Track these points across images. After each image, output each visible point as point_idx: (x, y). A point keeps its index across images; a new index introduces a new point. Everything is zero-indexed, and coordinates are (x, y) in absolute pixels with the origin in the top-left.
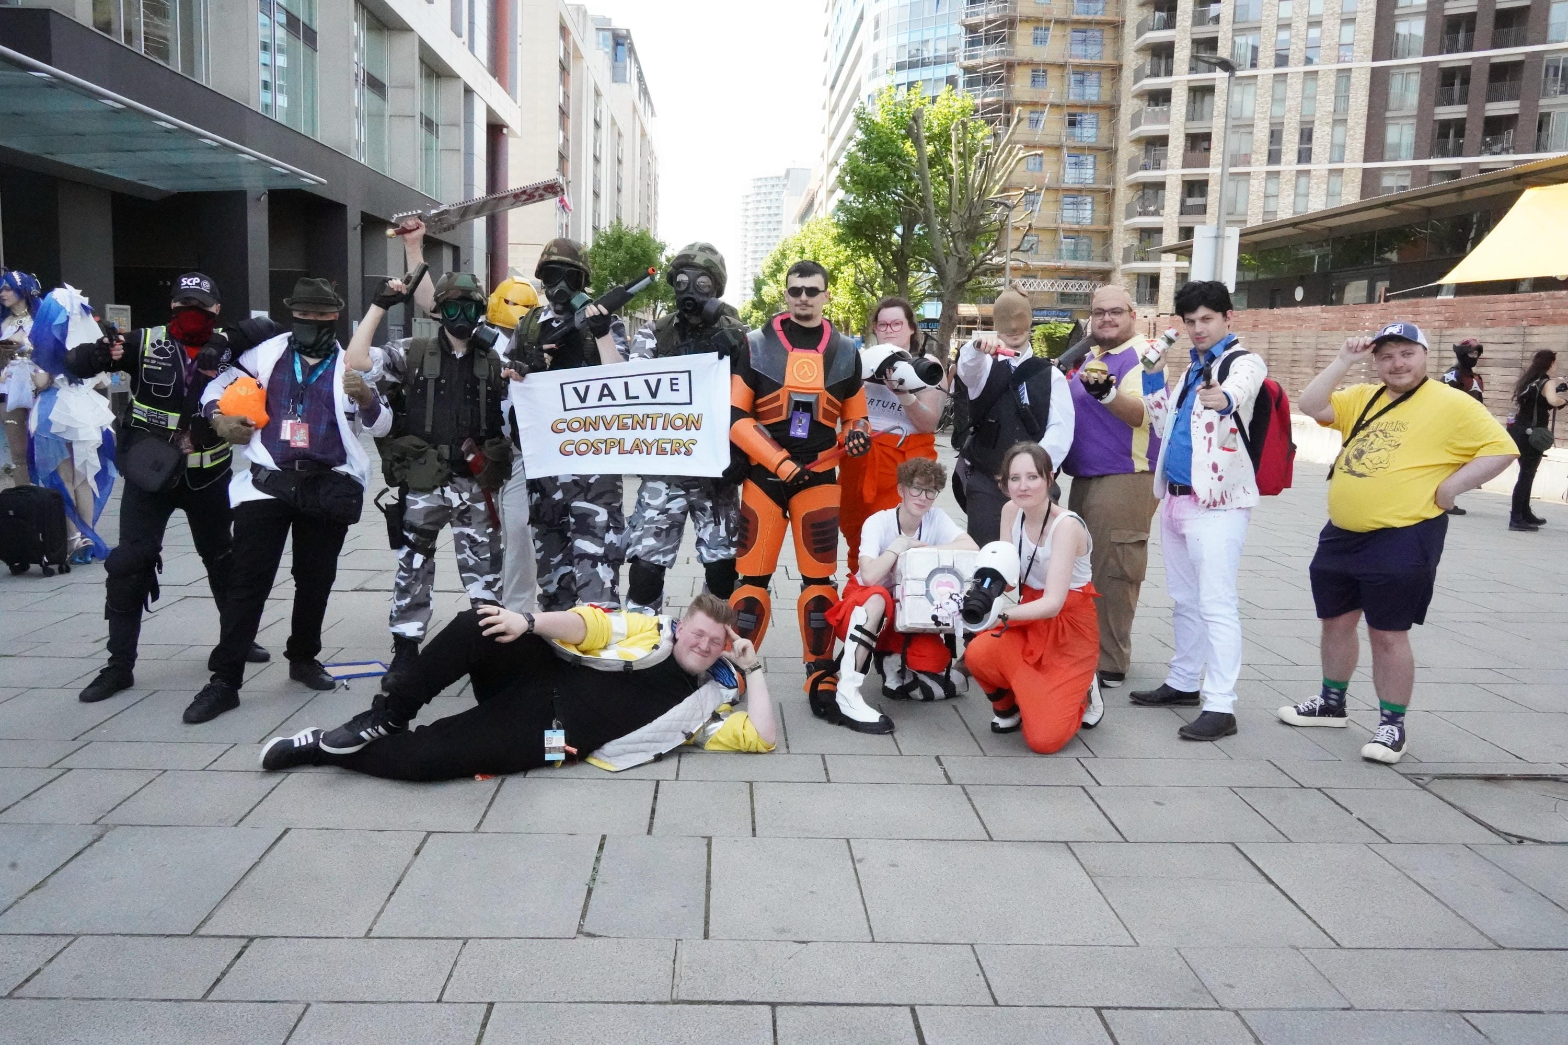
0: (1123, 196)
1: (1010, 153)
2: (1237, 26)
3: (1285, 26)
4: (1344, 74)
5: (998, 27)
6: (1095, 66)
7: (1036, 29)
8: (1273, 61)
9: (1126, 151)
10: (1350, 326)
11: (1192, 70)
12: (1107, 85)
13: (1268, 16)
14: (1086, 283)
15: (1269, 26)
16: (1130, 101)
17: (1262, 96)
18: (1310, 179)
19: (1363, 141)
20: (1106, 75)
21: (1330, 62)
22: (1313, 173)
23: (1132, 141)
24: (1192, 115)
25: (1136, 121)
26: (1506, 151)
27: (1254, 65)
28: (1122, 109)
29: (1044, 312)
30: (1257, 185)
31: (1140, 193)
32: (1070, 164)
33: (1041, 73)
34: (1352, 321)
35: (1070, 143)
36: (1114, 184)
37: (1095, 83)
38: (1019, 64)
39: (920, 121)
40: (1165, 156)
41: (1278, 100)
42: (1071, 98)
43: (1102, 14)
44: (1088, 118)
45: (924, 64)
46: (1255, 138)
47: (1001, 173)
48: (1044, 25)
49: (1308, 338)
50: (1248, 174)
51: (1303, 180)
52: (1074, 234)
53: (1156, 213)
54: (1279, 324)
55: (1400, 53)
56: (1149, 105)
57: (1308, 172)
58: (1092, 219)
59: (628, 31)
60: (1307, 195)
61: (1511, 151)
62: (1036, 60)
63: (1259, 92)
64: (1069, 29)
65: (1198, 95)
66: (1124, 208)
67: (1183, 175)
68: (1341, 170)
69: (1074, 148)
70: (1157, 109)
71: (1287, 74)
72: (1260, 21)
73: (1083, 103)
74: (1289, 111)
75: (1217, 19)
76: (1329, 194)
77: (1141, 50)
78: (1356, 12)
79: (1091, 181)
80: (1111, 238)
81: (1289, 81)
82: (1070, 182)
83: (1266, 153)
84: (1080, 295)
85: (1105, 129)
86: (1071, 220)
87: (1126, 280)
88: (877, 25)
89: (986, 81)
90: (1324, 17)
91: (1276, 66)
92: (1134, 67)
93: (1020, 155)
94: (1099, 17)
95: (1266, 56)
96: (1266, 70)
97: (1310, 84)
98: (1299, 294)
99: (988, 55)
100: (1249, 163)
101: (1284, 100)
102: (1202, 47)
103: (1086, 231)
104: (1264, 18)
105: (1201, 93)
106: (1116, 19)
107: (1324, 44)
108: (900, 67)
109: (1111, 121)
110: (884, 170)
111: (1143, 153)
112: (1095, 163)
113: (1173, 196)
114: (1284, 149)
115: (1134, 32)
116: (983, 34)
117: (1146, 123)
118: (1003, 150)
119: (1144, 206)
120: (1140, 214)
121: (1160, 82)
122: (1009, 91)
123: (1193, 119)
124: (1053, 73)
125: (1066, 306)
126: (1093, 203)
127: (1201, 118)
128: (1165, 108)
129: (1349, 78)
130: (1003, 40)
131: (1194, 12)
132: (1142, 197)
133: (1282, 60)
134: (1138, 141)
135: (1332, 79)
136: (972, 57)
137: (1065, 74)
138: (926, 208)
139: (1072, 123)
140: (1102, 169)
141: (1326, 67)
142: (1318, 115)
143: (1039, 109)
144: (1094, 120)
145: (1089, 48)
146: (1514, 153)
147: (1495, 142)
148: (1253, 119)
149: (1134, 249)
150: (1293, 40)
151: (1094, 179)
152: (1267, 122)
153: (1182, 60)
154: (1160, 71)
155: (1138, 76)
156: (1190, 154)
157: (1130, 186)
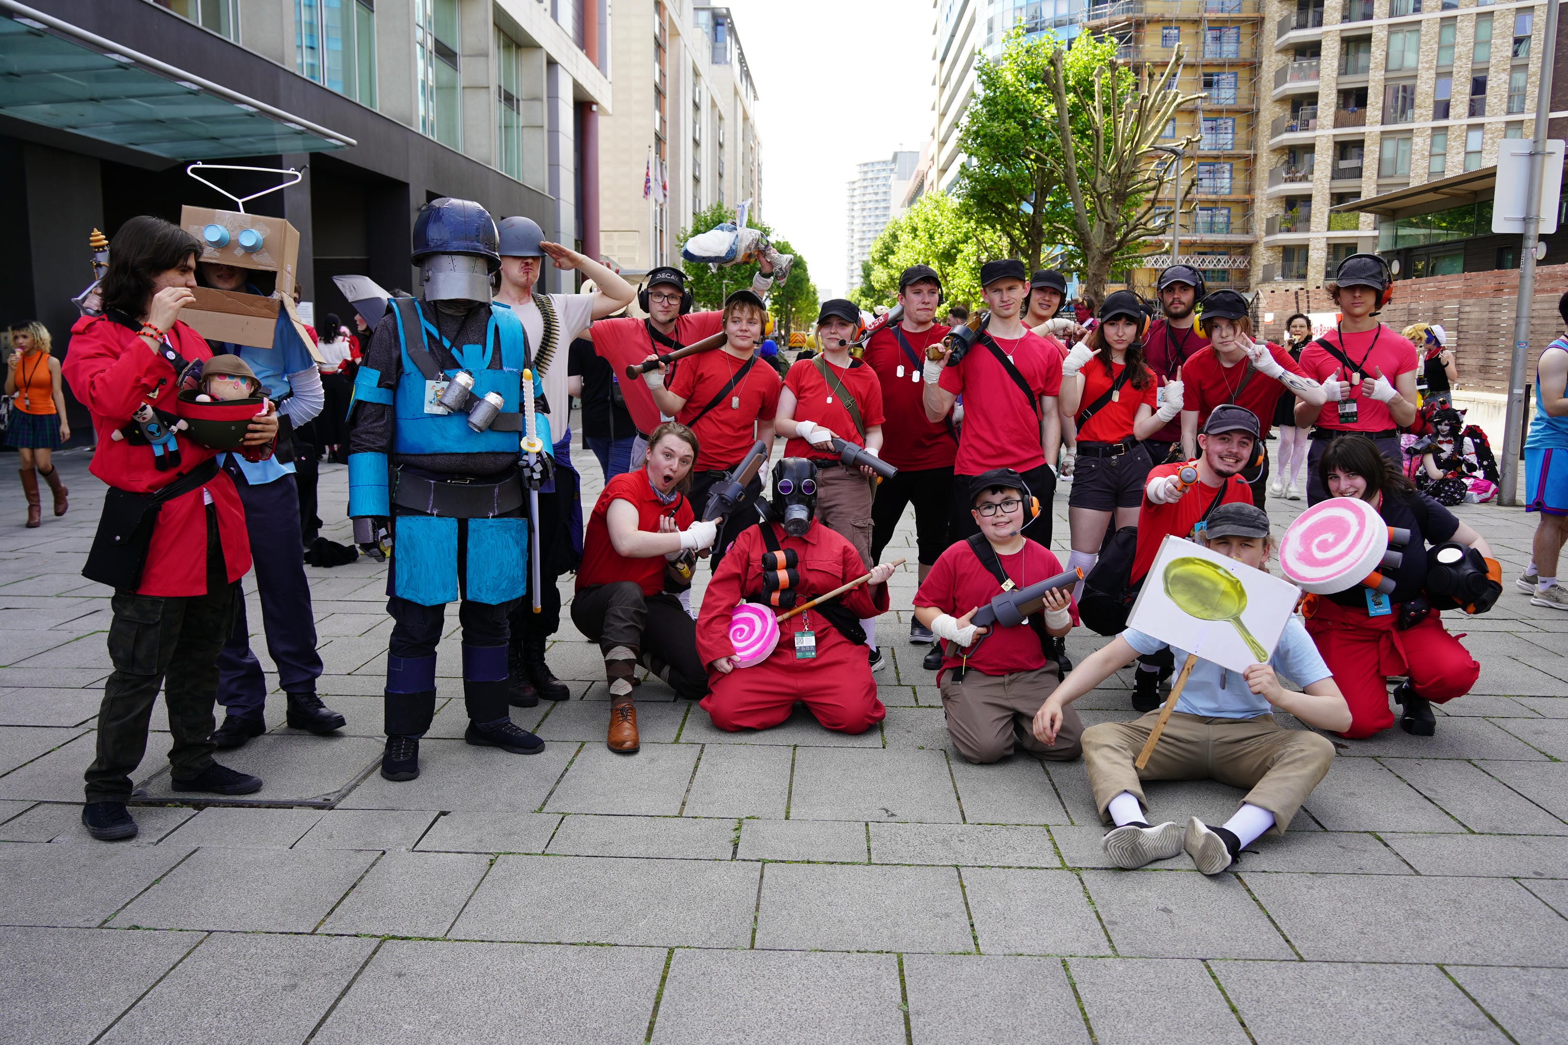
0: (1266, 162)
4: (1525, 13)
6: (1233, 20)
9: (1269, 112)
11: (1346, 18)
12: (1246, 41)
14: (1226, 257)
16: (1273, 57)
17: (1427, 43)
18: (1483, 133)
20: (1246, 29)
21: (1507, 1)
22: (1487, 126)
23: (1276, 101)
24: (1344, 70)
25: (1280, 78)
28: (1264, 66)
30: (1420, 143)
31: (1285, 158)
32: (1206, 129)
33: (1174, 32)
35: (1206, 105)
36: (1255, 147)
37: (1234, 39)
38: (1148, 22)
39: (1059, 67)
40: (1314, 116)
41: (1444, 47)
42: (1207, 56)
44: (1227, 78)
46: (1417, 91)
50: (1411, 131)
51: (1475, 135)
52: (1211, 205)
53: (1304, 179)
56: (1295, 61)
57: (1481, 126)
58: (1230, 188)
59: (727, 10)
62: (1167, 16)
63: (1424, 39)
65: (1352, 45)
66: (1267, 175)
67: (1334, 136)
69: (1210, 111)
70: (1304, 63)
71: (1456, 17)
73: (1220, 61)
74: (1459, 58)
79: (1230, 147)
80: (1252, 208)
81: (1459, 25)
82: (1206, 148)
83: (1433, 106)
84: (1219, 271)
85: (1245, 89)
86: (1207, 190)
87: (1270, 253)
91: (1445, 7)
92: (1278, 19)
96: (1432, 14)
97: (1484, 27)
99: (1115, 13)
100: (1411, 119)
101: (1452, 46)
103: (1224, 201)
105: (1356, 43)
109: (1251, 80)
111: (1288, 114)
112: (1234, 127)
113: (1323, 159)
114: (1453, 102)
117: (1292, 80)
119: (1288, 173)
120: (1286, 181)
121: (1308, 34)
122: (1138, 51)
123: (1346, 74)
124: (1188, 30)
126: (1231, 171)
127: (1356, 72)
128: (1314, 62)
129: (1530, 17)
132: (1288, 162)
134: (1282, 100)
135: (1510, 19)
136: (1097, 16)
137: (1200, 30)
139: (1208, 84)
140: (1242, 134)
141: (1502, 6)
142: (1493, 61)
144: (1233, 80)
145: (1227, 1)
148: (1417, 69)
149: (1279, 220)
151: (1232, 144)
152: (1433, 72)
153: (1334, 8)
154: (1307, 21)
155: (1282, 28)
156: (1343, 112)
157: (1274, 151)
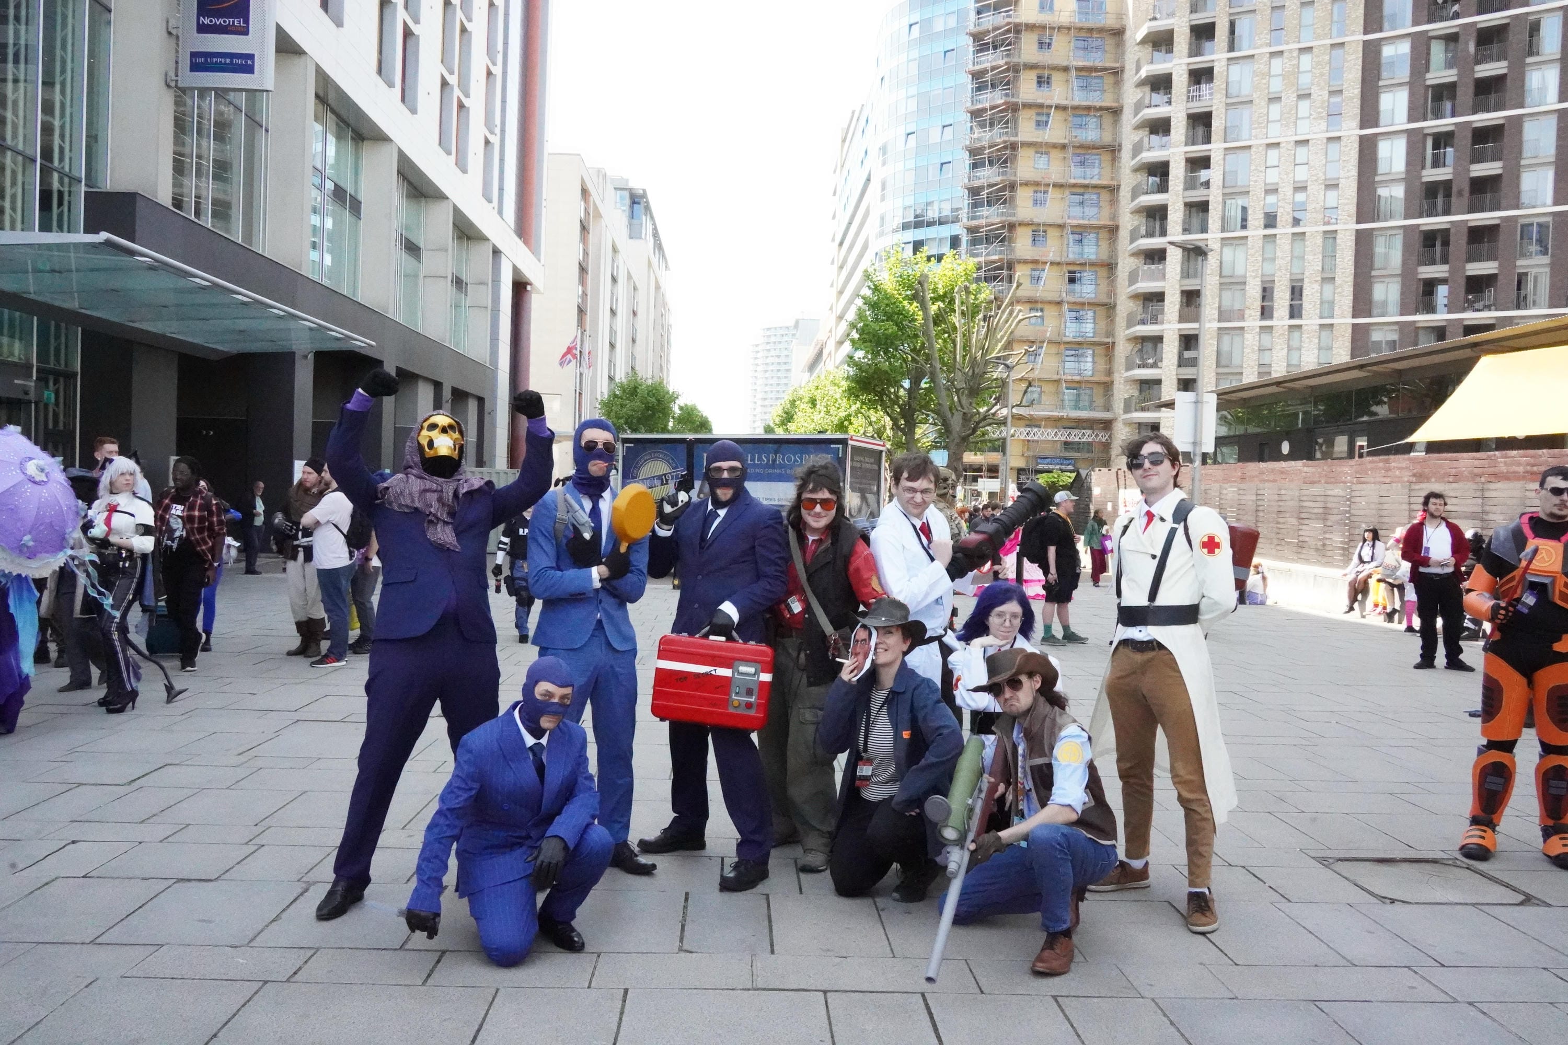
0: (1123, 349)
1: (1011, 314)
2: (1227, 191)
3: (1272, 190)
4: (1331, 236)
5: (1000, 190)
6: (1092, 227)
7: (1036, 192)
8: (1262, 223)
9: (1125, 307)
10: (1329, 480)
11: (1186, 230)
12: (1104, 244)
13: (1256, 181)
14: (1089, 432)
15: (1257, 191)
16: (1127, 260)
17: (1252, 255)
18: (1302, 334)
19: (1351, 298)
20: (1104, 235)
21: (1316, 224)
22: (1304, 328)
23: (1130, 298)
24: (1186, 274)
25: (1133, 278)
26: (1488, 308)
27: (1244, 227)
28: (1119, 266)
29: (1047, 461)
30: (1251, 339)
31: (1139, 346)
32: (1071, 318)
33: (1041, 233)
34: (1331, 475)
35: (1070, 299)
36: (1113, 336)
37: (1093, 241)
38: (1020, 225)
39: (926, 285)
40: (1162, 312)
41: (1268, 259)
42: (1071, 256)
43: (1099, 179)
44: (1087, 275)
45: (930, 224)
46: (1248, 295)
47: (1001, 333)
48: (1043, 188)
49: (1291, 490)
50: (1242, 328)
51: (1296, 334)
52: (1075, 385)
53: (1155, 365)
54: (1265, 477)
55: (1382, 215)
56: (1145, 264)
57: (1300, 327)
58: (1093, 370)
59: (644, 191)
60: (1299, 349)
61: (1493, 308)
62: (1036, 220)
63: (1250, 252)
64: (1067, 192)
65: (1192, 254)
66: (1123, 361)
67: (1180, 330)
68: (1332, 325)
69: (1075, 303)
70: (1153, 267)
71: (1275, 235)
72: (1249, 186)
73: (1082, 261)
74: (1280, 269)
75: (1207, 184)
76: (1320, 349)
77: (1138, 211)
78: (1338, 178)
79: (1091, 335)
80: (1112, 389)
81: (1278, 242)
82: (1071, 335)
83: (1259, 308)
84: (1084, 443)
85: (1104, 284)
86: (1072, 371)
87: (1127, 429)
88: (884, 187)
89: (988, 240)
90: (1309, 183)
91: (1267, 226)
92: (1129, 227)
93: (1020, 317)
94: (1095, 181)
95: (1256, 218)
96: (1256, 230)
97: (1298, 245)
98: (1285, 448)
99: (991, 216)
100: (1242, 318)
101: (1273, 260)
102: (1194, 210)
103: (1088, 382)
104: (1252, 183)
105: (1195, 253)
106: (1112, 183)
107: (1310, 207)
108: (905, 226)
109: (1109, 278)
110: (892, 328)
111: (1140, 309)
112: (1094, 318)
113: (1170, 348)
114: (1276, 306)
115: (1129, 195)
116: (985, 196)
117: (1142, 280)
118: (1003, 312)
119: (1142, 358)
120: (1139, 367)
121: (1155, 242)
122: (1012, 250)
123: (1188, 277)
124: (1052, 233)
125: (1068, 455)
126: (1093, 355)
127: (1195, 276)
128: (1161, 267)
129: (1335, 238)
130: (1004, 202)
131: (1185, 177)
132: (1141, 351)
133: (1270, 221)
134: (1135, 296)
135: (1319, 240)
136: (974, 218)
137: (1064, 234)
138: (931, 364)
139: (1072, 280)
140: (1102, 324)
141: (1313, 229)
142: (1307, 274)
143: (1040, 266)
144: (1093, 277)
145: (1086, 209)
146: (1496, 310)
147: (1477, 300)
148: (1245, 277)
149: (1134, 400)
150: (1280, 204)
151: (1094, 333)
152: (1259, 279)
153: (1175, 222)
154: (1154, 232)
155: (1134, 237)
156: (1186, 309)
157: (1129, 340)
